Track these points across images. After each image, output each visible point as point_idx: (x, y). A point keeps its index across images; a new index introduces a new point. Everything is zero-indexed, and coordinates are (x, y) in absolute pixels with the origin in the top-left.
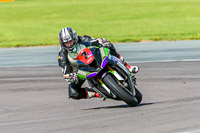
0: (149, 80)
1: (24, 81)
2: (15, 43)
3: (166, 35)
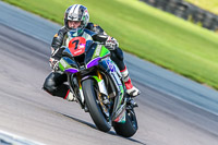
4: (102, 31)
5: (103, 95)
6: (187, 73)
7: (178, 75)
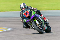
4: (31, 7)
5: (38, 24)
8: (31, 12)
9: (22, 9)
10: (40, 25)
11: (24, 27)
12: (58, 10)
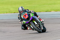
0: (53, 23)
1: (16, 23)
2: (13, 12)
3: (59, 10)
5: (37, 25)
6: (46, 11)
7: (44, 12)
8: (30, 14)
9: (20, 12)
10: (38, 26)
11: (22, 29)
12: (40, 12)
